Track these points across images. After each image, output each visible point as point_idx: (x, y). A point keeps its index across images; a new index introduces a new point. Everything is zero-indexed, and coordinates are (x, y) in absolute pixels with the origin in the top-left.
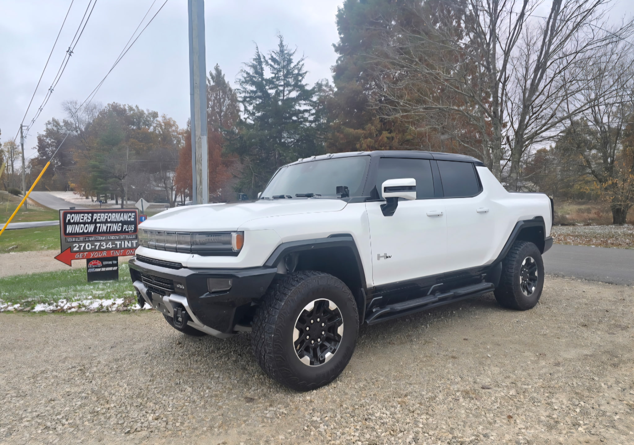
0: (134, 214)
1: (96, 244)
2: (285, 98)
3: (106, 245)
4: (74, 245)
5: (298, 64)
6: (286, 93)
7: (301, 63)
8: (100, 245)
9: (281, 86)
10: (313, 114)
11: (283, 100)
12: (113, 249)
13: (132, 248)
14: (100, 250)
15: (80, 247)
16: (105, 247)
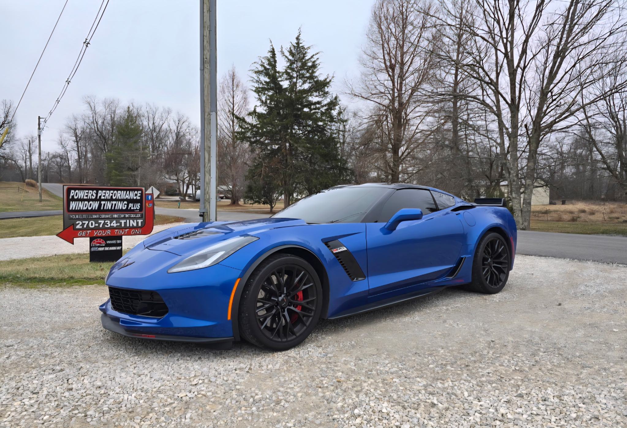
0: (140, 192)
1: (100, 221)
3: (110, 223)
4: (77, 222)
8: (105, 224)
9: (295, 77)
10: (324, 106)
12: (117, 228)
13: (137, 227)
14: (104, 229)
15: (83, 224)
16: (109, 226)
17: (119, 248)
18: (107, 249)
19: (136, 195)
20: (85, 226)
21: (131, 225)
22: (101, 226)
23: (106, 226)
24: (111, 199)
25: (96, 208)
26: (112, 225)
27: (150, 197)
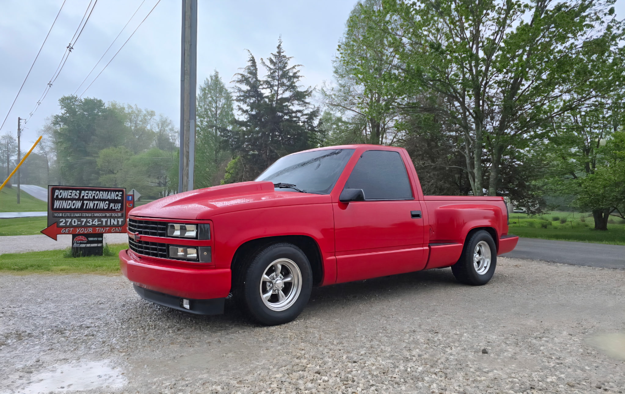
0: (121, 193)
1: (82, 220)
3: (92, 222)
4: (61, 220)
8: (87, 222)
9: (276, 86)
12: (98, 226)
13: (118, 226)
14: (86, 226)
15: (66, 222)
16: (91, 224)
17: (100, 245)
18: (88, 245)
19: (117, 195)
20: (68, 224)
21: (112, 224)
22: (83, 224)
23: (88, 224)
24: (94, 199)
25: (79, 208)
26: (94, 223)
27: (130, 197)
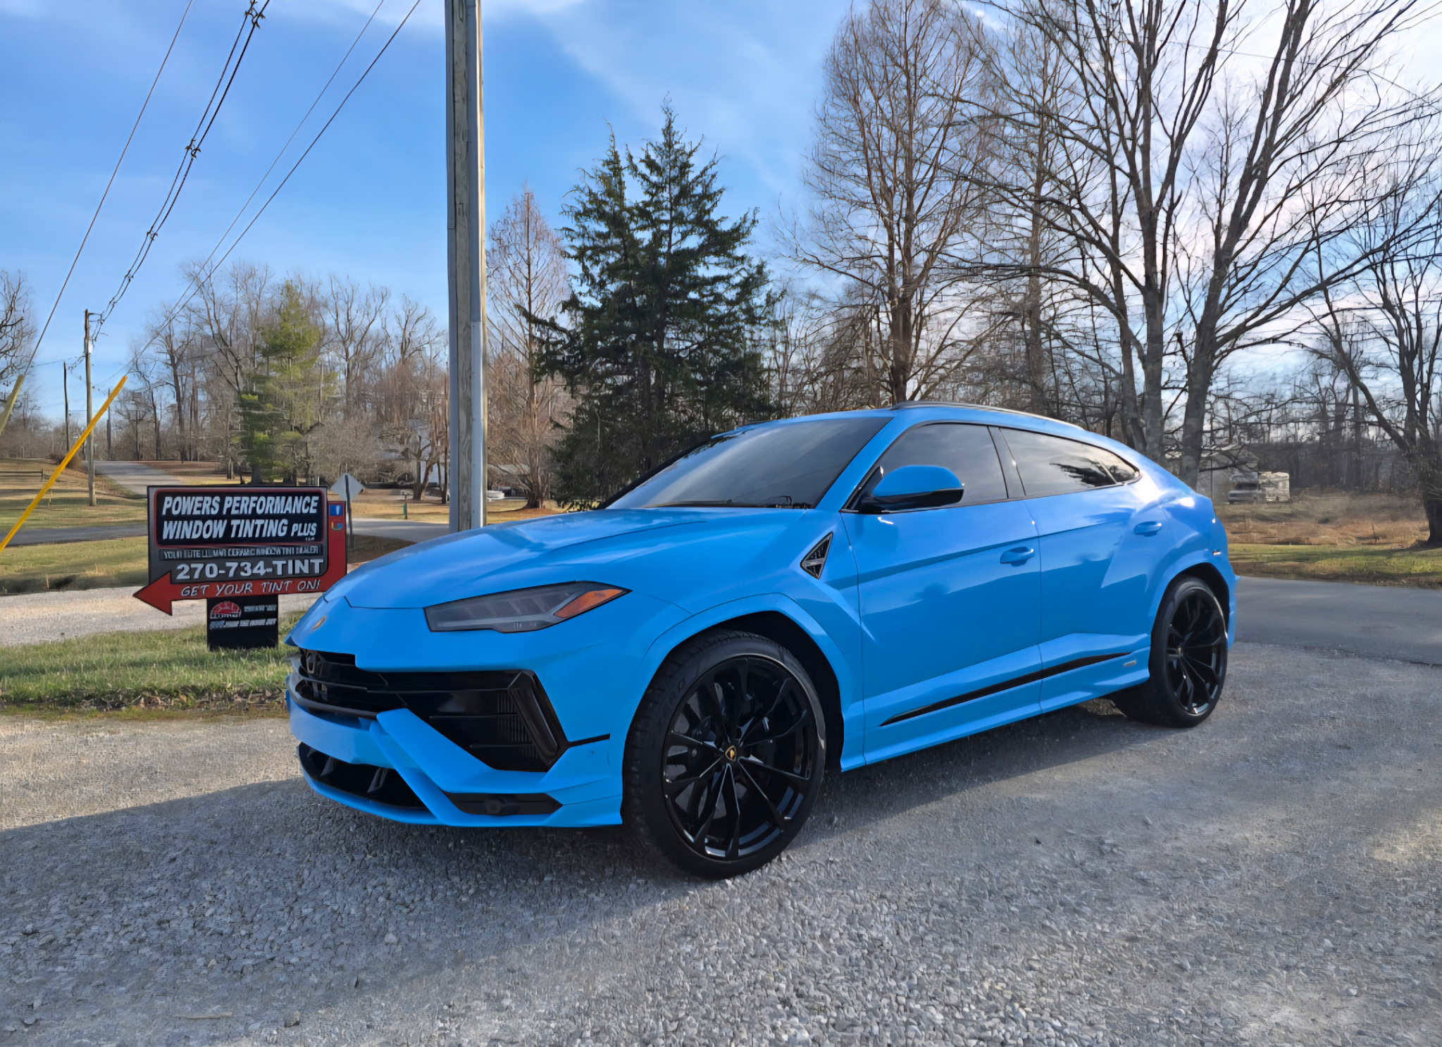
0: (316, 498)
1: (228, 564)
2: (673, 249)
3: (252, 568)
4: (180, 567)
5: (703, 173)
6: (676, 238)
7: (710, 172)
8: (239, 569)
9: (666, 222)
10: (734, 287)
11: (668, 255)
12: (267, 577)
13: (311, 576)
14: (238, 579)
15: (192, 571)
16: (249, 574)
17: (271, 622)
18: (244, 624)
19: (308, 505)
20: (196, 576)
21: (297, 571)
22: (231, 574)
23: (243, 574)
24: (254, 516)
25: (221, 535)
26: (255, 571)
27: (338, 508)
